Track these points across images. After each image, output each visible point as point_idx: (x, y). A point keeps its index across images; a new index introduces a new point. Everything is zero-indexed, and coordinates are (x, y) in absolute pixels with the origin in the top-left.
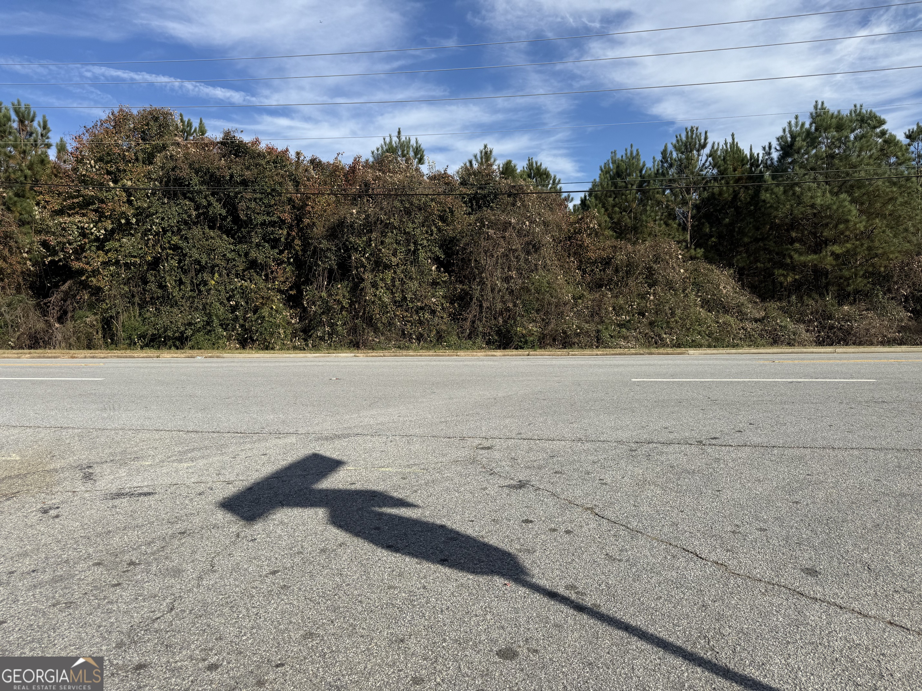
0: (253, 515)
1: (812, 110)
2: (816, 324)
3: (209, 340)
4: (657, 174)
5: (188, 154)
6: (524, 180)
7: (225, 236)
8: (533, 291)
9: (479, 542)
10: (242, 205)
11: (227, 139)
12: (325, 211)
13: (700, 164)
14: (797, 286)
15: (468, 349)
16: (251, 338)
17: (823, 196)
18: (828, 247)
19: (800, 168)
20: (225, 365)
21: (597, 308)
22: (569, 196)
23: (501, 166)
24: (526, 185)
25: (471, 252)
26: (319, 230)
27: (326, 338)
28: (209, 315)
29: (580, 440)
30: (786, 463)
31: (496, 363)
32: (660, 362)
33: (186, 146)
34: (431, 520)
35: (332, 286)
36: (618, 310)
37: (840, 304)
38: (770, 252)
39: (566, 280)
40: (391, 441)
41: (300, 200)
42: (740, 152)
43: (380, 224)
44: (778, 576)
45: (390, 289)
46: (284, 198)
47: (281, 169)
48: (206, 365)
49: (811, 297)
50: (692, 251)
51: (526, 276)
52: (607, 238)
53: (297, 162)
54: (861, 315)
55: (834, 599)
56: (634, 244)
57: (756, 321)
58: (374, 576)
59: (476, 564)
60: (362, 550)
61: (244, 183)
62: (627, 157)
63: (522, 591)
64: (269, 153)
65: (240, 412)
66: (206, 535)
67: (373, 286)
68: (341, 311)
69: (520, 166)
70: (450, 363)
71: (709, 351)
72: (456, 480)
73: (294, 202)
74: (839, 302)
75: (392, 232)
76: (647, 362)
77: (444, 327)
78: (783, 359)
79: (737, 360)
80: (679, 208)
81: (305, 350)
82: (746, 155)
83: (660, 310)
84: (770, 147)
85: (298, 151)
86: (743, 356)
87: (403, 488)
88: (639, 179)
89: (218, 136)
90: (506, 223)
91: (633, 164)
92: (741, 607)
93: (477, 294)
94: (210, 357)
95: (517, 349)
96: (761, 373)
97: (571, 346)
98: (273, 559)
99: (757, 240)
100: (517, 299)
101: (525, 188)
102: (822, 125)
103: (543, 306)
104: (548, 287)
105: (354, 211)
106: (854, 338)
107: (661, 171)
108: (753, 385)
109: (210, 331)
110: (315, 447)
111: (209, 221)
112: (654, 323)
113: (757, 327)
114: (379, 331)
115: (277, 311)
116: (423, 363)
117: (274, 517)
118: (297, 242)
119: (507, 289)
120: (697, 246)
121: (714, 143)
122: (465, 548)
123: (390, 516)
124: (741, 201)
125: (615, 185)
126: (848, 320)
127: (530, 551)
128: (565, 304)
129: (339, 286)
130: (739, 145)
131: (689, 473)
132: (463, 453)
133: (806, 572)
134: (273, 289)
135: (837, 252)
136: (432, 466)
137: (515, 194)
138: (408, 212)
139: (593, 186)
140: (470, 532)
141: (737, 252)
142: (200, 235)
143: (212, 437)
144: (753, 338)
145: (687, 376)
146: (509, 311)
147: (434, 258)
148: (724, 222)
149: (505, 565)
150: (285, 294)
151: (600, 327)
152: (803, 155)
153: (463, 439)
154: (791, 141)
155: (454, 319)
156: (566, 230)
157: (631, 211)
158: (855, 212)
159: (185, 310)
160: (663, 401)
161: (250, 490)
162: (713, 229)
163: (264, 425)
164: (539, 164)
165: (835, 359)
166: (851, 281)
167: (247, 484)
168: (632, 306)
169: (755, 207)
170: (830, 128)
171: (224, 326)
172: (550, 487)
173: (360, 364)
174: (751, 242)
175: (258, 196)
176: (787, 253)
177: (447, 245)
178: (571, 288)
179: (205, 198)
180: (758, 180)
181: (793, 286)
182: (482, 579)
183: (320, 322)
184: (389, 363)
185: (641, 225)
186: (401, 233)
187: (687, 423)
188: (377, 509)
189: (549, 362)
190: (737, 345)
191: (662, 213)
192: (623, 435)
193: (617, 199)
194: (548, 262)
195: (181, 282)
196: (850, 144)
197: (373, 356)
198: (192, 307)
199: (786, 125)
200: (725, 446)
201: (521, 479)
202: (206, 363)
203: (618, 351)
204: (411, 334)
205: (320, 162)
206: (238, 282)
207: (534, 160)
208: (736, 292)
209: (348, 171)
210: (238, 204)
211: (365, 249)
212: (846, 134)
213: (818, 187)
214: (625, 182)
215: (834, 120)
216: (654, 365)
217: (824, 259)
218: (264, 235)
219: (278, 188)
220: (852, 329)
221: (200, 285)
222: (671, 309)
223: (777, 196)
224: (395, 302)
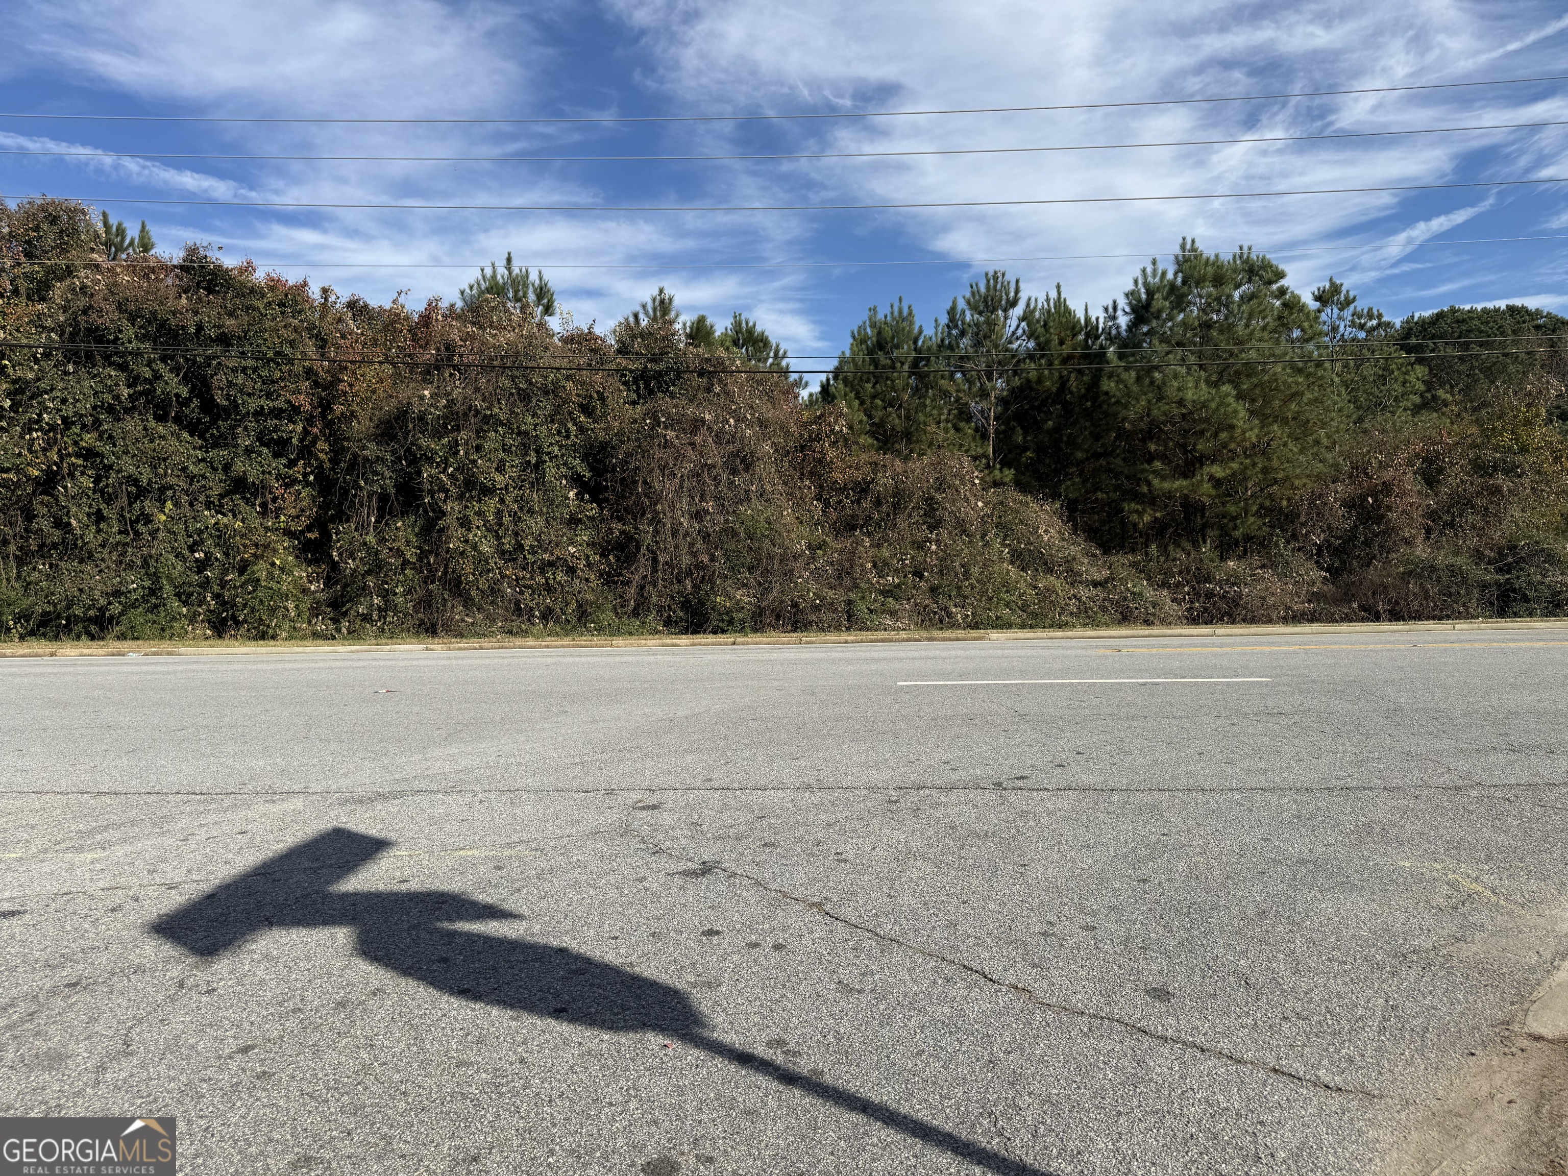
0: (213, 944)
1: (1177, 251)
2: (1186, 589)
3: (154, 622)
4: (941, 346)
5: (115, 284)
6: (727, 349)
7: (185, 435)
8: (742, 535)
9: (626, 974)
10: (221, 379)
11: (192, 261)
12: (374, 392)
13: (1008, 331)
14: (1159, 530)
15: (631, 634)
16: (234, 618)
17: (1196, 388)
18: (1205, 467)
19: (1161, 342)
20: (180, 668)
21: (847, 565)
22: (801, 379)
23: (688, 324)
24: (729, 359)
25: (637, 468)
26: (361, 426)
27: (375, 617)
28: (155, 577)
29: (809, 787)
30: (1130, 815)
31: (678, 658)
32: (945, 654)
33: (111, 270)
34: (542, 940)
35: (387, 524)
36: (881, 567)
37: (1222, 559)
38: (1117, 476)
39: (798, 518)
40: (481, 802)
41: (328, 371)
42: (1070, 313)
43: (475, 416)
44: (1109, 1004)
45: (495, 530)
46: (298, 368)
47: (293, 317)
48: (145, 668)
49: (1179, 546)
50: (997, 472)
51: (731, 510)
52: (865, 449)
53: (324, 305)
54: (1254, 575)
55: (1193, 1036)
56: (906, 459)
57: (1096, 584)
58: (432, 1045)
59: (617, 1014)
60: (413, 999)
61: (224, 340)
62: (893, 318)
63: (694, 1054)
64: (272, 289)
65: (203, 755)
66: (120, 986)
67: (462, 525)
68: (403, 570)
69: (721, 326)
70: (599, 659)
71: (1022, 634)
72: (593, 867)
73: (316, 375)
74: (1222, 553)
75: (496, 432)
76: (924, 654)
77: (590, 597)
78: (1136, 647)
79: (1063, 648)
80: (977, 403)
81: (334, 638)
82: (1079, 320)
83: (946, 567)
84: (1115, 308)
85: (326, 286)
86: (1073, 642)
87: (496, 886)
88: (913, 354)
89: (177, 256)
90: (696, 421)
91: (903, 329)
92: (1050, 1059)
93: (648, 540)
94: (155, 654)
95: (715, 632)
96: (1098, 669)
97: (806, 627)
98: (246, 1025)
99: (1096, 456)
100: (716, 548)
101: (727, 363)
102: (1192, 276)
103: (759, 561)
104: (767, 529)
105: (426, 393)
106: (1244, 612)
107: (947, 342)
108: (1085, 688)
109: (156, 606)
110: (338, 816)
111: (157, 407)
112: (937, 588)
113: (1098, 596)
114: (474, 604)
115: (282, 569)
116: (549, 660)
117: (254, 947)
118: (322, 445)
119: (699, 532)
120: (1005, 464)
121: (1029, 299)
122: (599, 986)
123: (469, 935)
124: (1071, 393)
125: (875, 363)
126: (1234, 584)
127: (712, 985)
128: (796, 557)
129: (399, 524)
130: (1068, 303)
131: (978, 836)
132: (609, 818)
133: (1153, 994)
134: (276, 530)
135: (1218, 475)
136: (552, 844)
137: (710, 372)
138: (525, 397)
139: (841, 362)
140: (611, 958)
141: (1066, 475)
142: (139, 432)
143: (146, 803)
144: (1090, 613)
145: (984, 676)
146: (703, 569)
147: (572, 477)
148: (1046, 427)
149: (666, 1013)
150: (298, 539)
151: (852, 596)
152: (1165, 321)
153: (610, 792)
154: (1147, 300)
155: (608, 582)
156: (797, 435)
157: (900, 405)
158: (1243, 414)
159: (108, 567)
160: (945, 718)
161: (211, 898)
162: (1029, 438)
163: (246, 779)
164: (751, 324)
165: (1214, 645)
166: (1238, 521)
167: (206, 887)
168: (903, 560)
169: (1093, 403)
170: (1204, 281)
171: (184, 598)
172: (754, 871)
173: (434, 663)
174: (1087, 459)
175: (250, 363)
176: (1142, 476)
177: (595, 455)
178: (805, 531)
179: (149, 365)
180: (1098, 360)
181: (1152, 528)
182: (625, 1040)
183: (363, 589)
184: (487, 662)
185: (917, 429)
186: (512, 434)
187: (980, 754)
188: (446, 925)
189: (766, 656)
190: (1067, 624)
191: (950, 411)
192: (878, 777)
193: (878, 386)
194: (768, 487)
195: (99, 517)
196: (1235, 307)
197: (460, 649)
198: (121, 563)
199: (1138, 274)
200: (1038, 790)
201: (706, 858)
202: (145, 664)
203: (881, 635)
204: (532, 609)
205: (366, 306)
206: (210, 518)
207: (743, 318)
208: (1064, 540)
209: (417, 324)
210: (212, 377)
211: (446, 458)
212: (1227, 291)
213: (1188, 373)
214: (891, 358)
215: (1209, 268)
216: (935, 658)
217: (1198, 486)
218: (261, 432)
219: (287, 350)
220: (1240, 597)
221: (137, 521)
222: (963, 566)
223: (1126, 386)
224: (503, 553)
